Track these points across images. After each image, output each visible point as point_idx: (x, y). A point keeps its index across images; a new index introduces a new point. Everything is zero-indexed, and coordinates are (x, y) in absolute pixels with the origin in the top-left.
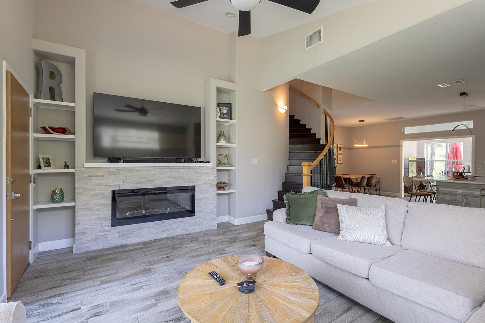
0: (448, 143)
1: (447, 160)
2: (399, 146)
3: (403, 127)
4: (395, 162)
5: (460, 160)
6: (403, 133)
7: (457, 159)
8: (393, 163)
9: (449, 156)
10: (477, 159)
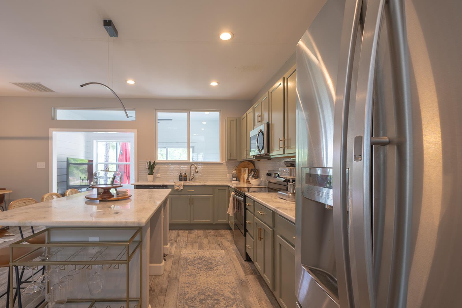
0: (119, 143)
1: (118, 163)
2: (47, 138)
3: (54, 108)
4: (41, 165)
5: (129, 163)
6: (54, 118)
7: (126, 162)
8: (38, 167)
9: (120, 158)
10: (140, 161)
